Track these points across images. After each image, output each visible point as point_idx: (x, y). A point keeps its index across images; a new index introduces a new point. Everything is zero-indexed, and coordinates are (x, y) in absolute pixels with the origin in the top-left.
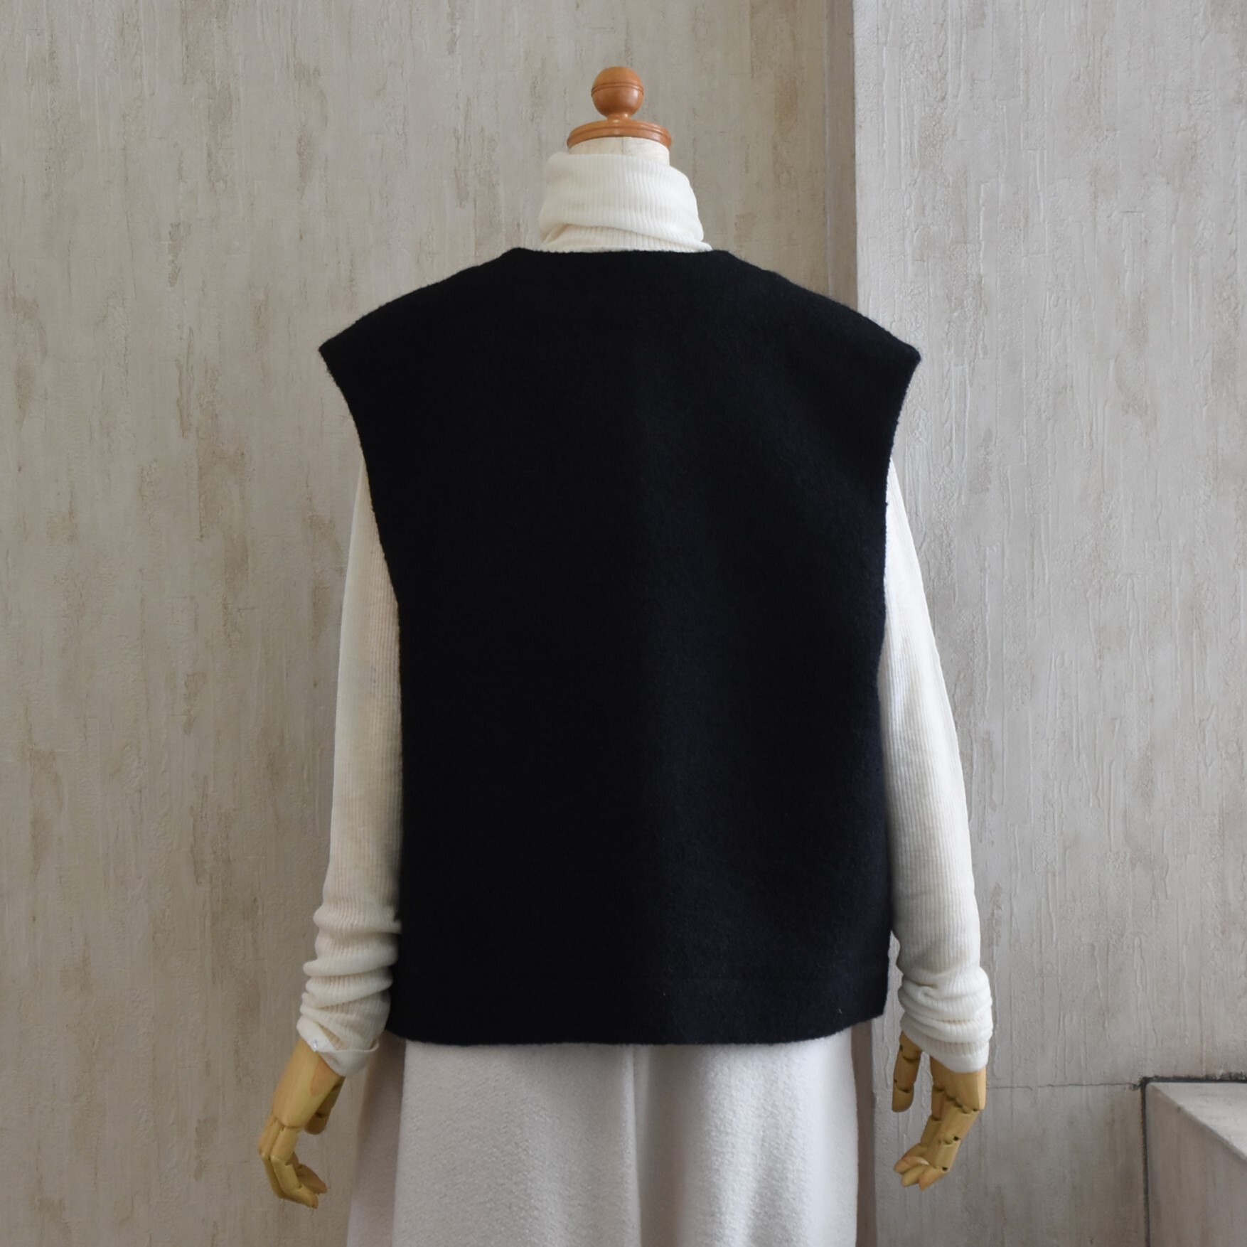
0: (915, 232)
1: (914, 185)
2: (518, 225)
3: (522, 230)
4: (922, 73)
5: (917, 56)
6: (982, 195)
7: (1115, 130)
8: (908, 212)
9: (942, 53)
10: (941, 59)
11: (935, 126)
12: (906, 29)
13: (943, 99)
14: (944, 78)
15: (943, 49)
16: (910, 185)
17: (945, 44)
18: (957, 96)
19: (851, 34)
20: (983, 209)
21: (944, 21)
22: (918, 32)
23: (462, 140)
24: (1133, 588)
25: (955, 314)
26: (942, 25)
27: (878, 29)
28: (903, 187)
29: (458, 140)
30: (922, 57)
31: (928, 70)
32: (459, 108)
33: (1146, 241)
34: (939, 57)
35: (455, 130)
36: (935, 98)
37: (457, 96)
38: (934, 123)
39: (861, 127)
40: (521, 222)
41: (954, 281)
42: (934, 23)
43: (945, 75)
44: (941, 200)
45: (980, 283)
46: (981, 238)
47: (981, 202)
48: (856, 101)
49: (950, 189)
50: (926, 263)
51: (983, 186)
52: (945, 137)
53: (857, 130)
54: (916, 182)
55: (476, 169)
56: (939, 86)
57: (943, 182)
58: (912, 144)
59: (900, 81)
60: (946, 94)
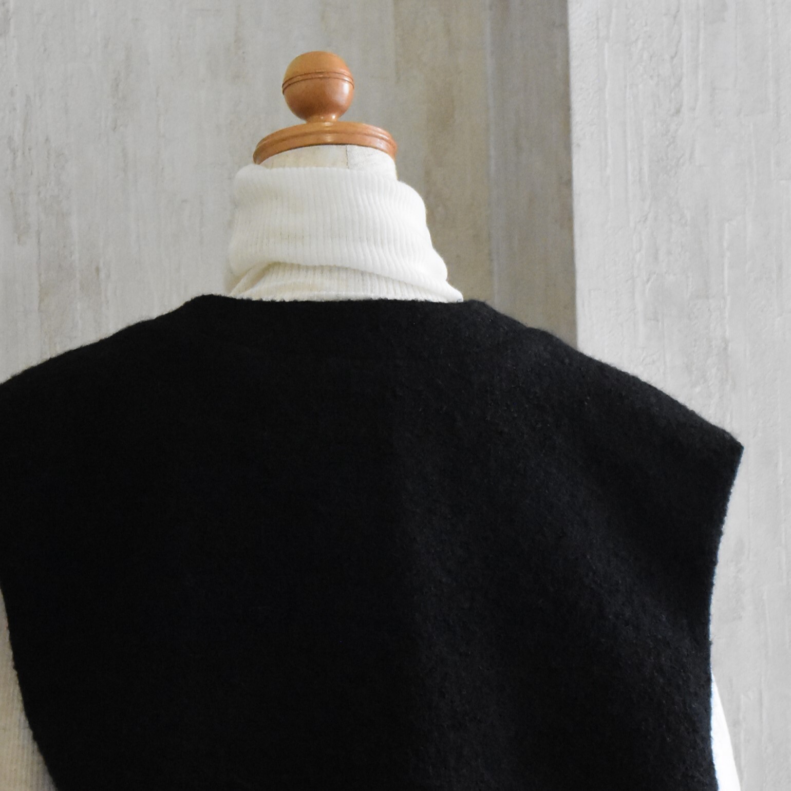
0: (648, 280)
1: (645, 222)
2: (98, 270)
3: (102, 275)
4: (651, 77)
5: (646, 55)
6: (727, 236)
8: (638, 257)
9: (676, 53)
10: (675, 60)
11: (668, 146)
12: (631, 21)
13: (678, 111)
14: (678, 84)
15: (677, 47)
16: (640, 221)
17: (679, 42)
18: (694, 109)
19: (563, 26)
20: (728, 254)
22: (646, 25)
23: (19, 154)
25: (698, 389)
26: (675, 17)
27: (598, 19)
28: (632, 225)
29: (14, 152)
30: (651, 57)
31: (659, 75)
32: (15, 109)
34: (672, 58)
35: (10, 139)
36: (669, 110)
37: (12, 93)
38: (667, 143)
39: (579, 145)
40: (101, 265)
41: (695, 346)
42: (666, 14)
43: (680, 81)
44: (677, 242)
45: (725, 349)
46: (726, 292)
47: (725, 245)
48: (572, 112)
49: (688, 228)
50: (660, 323)
51: (727, 225)
52: (681, 161)
53: (575, 149)
54: (646, 219)
55: (39, 193)
56: (673, 94)
57: (680, 220)
58: (641, 169)
59: (626, 87)
60: (681, 106)
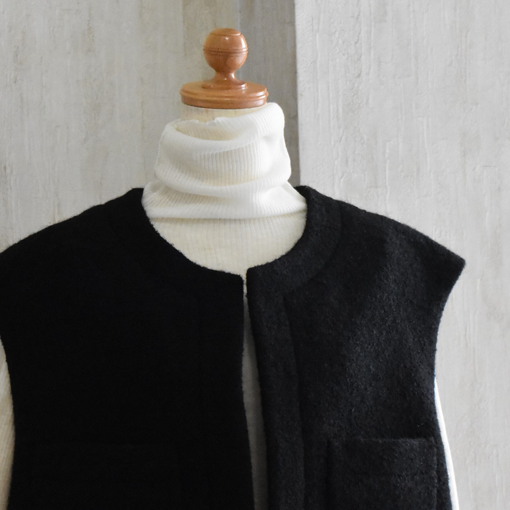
1: (340, 141)
3: (8, 171)
4: (344, 55)
5: (340, 41)
6: (387, 151)
7: (477, 104)
8: (336, 162)
9: (358, 40)
10: (357, 44)
11: (353, 96)
12: (332, 20)
13: (359, 75)
14: (359, 59)
15: (359, 37)
16: (337, 141)
17: (360, 33)
18: (369, 74)
19: (292, 23)
20: (388, 161)
21: (359, 15)
22: (341, 23)
24: (497, 456)
26: (357, 18)
27: (313, 19)
28: (333, 143)
30: (343, 42)
31: (348, 53)
33: (499, 188)
34: (356, 43)
36: (354, 75)
38: (353, 94)
39: (301, 95)
40: (7, 166)
42: (352, 17)
43: (360, 57)
44: (359, 154)
46: (387, 183)
47: (387, 156)
48: (298, 74)
49: (365, 145)
51: (388, 144)
52: (361, 105)
53: (299, 97)
54: (341, 140)
56: (356, 65)
57: (360, 140)
58: (338, 110)
59: (329, 60)
60: (361, 72)
